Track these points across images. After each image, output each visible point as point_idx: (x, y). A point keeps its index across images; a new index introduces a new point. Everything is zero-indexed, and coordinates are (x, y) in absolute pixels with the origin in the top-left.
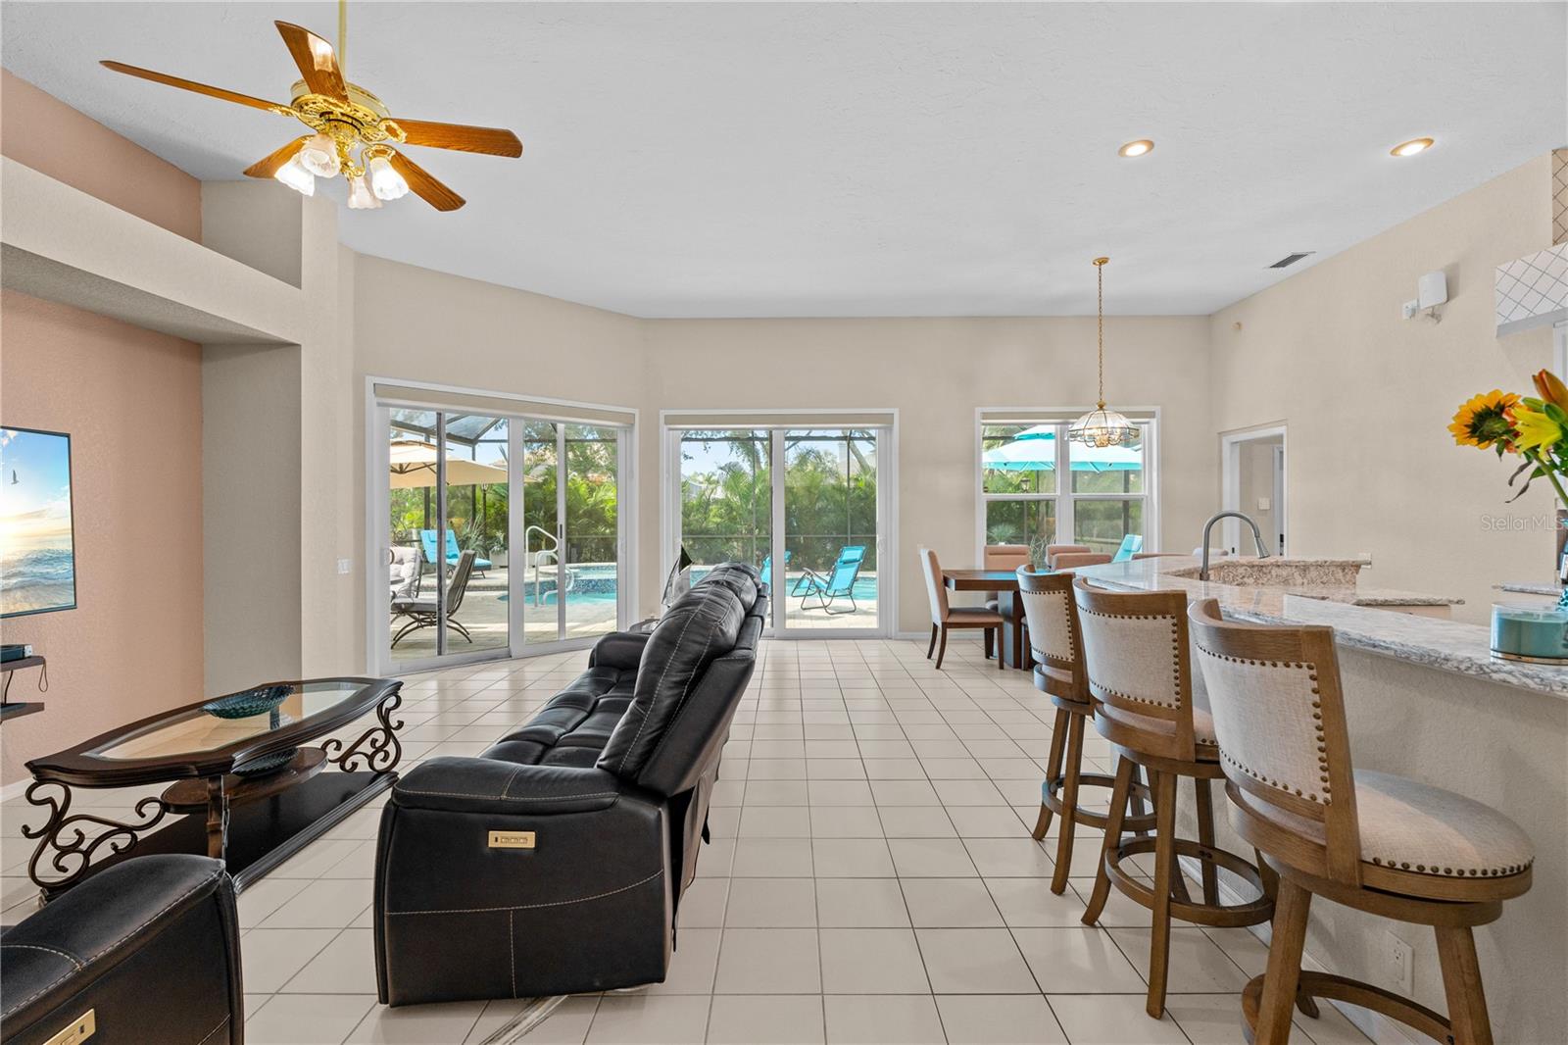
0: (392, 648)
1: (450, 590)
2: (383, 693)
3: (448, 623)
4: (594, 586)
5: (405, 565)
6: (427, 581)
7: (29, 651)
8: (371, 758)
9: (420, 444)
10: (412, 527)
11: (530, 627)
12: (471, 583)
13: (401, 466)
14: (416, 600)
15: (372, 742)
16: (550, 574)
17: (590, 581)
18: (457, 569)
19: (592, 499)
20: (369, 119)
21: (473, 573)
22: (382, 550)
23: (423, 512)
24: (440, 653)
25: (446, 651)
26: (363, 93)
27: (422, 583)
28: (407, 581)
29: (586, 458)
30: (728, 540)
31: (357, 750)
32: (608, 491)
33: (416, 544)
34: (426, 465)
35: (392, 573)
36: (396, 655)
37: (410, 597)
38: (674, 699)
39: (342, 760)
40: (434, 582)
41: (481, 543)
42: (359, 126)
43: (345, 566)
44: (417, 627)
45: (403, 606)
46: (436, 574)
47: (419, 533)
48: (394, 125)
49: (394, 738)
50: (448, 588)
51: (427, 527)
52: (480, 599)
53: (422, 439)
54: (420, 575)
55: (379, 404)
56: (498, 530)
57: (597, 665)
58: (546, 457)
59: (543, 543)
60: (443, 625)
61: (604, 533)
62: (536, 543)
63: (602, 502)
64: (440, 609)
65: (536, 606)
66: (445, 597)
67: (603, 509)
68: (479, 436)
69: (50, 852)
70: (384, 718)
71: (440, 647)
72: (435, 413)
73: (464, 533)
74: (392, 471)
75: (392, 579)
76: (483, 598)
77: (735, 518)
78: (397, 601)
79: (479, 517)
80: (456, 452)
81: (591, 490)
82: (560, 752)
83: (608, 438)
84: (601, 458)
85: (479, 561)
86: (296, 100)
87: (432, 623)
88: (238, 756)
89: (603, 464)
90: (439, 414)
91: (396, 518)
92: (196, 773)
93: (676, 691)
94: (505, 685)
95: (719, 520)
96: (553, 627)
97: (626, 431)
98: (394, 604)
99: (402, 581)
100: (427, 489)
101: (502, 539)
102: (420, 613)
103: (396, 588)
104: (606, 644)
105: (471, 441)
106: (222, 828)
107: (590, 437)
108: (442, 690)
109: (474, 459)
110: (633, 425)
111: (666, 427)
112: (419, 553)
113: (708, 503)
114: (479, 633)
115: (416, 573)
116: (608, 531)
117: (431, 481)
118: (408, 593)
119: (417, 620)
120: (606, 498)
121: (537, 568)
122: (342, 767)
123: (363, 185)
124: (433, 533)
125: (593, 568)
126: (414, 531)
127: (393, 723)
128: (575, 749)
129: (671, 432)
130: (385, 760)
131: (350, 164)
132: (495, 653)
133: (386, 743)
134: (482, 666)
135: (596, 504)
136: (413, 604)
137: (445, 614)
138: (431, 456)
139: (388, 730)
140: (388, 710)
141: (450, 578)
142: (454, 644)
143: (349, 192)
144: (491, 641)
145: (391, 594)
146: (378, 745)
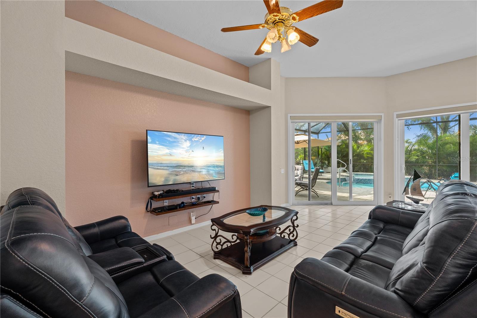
0: (295, 196)
1: (312, 179)
2: (292, 215)
3: (312, 190)
4: (360, 181)
5: (299, 171)
6: (305, 176)
7: (217, 189)
8: (289, 235)
9: (303, 135)
10: (301, 159)
11: (339, 194)
12: (319, 177)
13: (298, 141)
14: (302, 182)
15: (289, 230)
16: (343, 176)
17: (359, 179)
18: (314, 173)
19: (359, 150)
20: (287, 17)
21: (319, 174)
22: (292, 166)
23: (304, 155)
24: (309, 200)
25: (311, 199)
26: (285, 8)
27: (304, 176)
28: (300, 176)
29: (356, 136)
30: (423, 165)
31: (285, 231)
32: (365, 147)
33: (302, 164)
34: (305, 141)
35: (295, 173)
36: (296, 198)
37: (300, 180)
38: (460, 275)
39: (281, 234)
40: (307, 176)
41: (320, 165)
42: (283, 21)
43: (283, 171)
44: (303, 190)
45: (298, 183)
46: (308, 174)
47: (303, 161)
48: (295, 15)
49: (296, 230)
50: (311, 179)
51: (305, 159)
52: (320, 182)
53: (303, 133)
54: (303, 174)
55: (292, 122)
56: (326, 160)
57: (373, 219)
58: (341, 136)
59: (341, 165)
60: (310, 191)
61: (363, 162)
62: (339, 165)
63: (363, 151)
64: (309, 185)
65: (339, 186)
66: (311, 181)
67: (363, 153)
68: (320, 131)
69: (215, 244)
70: (293, 223)
71: (309, 198)
72: (308, 123)
73: (315, 161)
74: (295, 143)
75: (296, 175)
76: (321, 182)
77: (425, 157)
78: (297, 182)
79: (320, 156)
80: (313, 137)
81: (358, 147)
82: (364, 263)
83: (365, 128)
84: (361, 136)
85: (321, 170)
86: (266, 20)
87: (307, 190)
88: (252, 230)
89: (362, 137)
90: (309, 123)
91: (296, 157)
92: (242, 233)
93: (461, 270)
94: (330, 215)
95: (417, 158)
96: (347, 195)
97: (378, 123)
98: (296, 183)
99: (298, 176)
100: (305, 148)
101: (327, 163)
102: (303, 186)
103: (297, 178)
104: (377, 210)
105: (317, 133)
106: (248, 251)
107: (357, 129)
108: (310, 213)
109: (318, 138)
110: (381, 120)
111: (397, 119)
112: (303, 168)
113: (411, 151)
114: (321, 194)
115: (302, 173)
116: (365, 161)
117: (306, 146)
118: (300, 179)
119: (302, 188)
120: (365, 149)
121: (340, 173)
122: (281, 236)
123: (285, 43)
124: (307, 162)
125: (359, 174)
126: (301, 160)
127: (296, 225)
128: (371, 263)
129: (400, 121)
130: (293, 236)
131: (281, 36)
132: (326, 202)
133: (293, 231)
134: (322, 206)
135: (360, 152)
136: (301, 183)
137: (311, 187)
138: (306, 138)
139: (294, 227)
140: (294, 220)
141: (312, 175)
142: (313, 197)
143: (281, 46)
144: (325, 197)
145: (295, 179)
146: (291, 231)
